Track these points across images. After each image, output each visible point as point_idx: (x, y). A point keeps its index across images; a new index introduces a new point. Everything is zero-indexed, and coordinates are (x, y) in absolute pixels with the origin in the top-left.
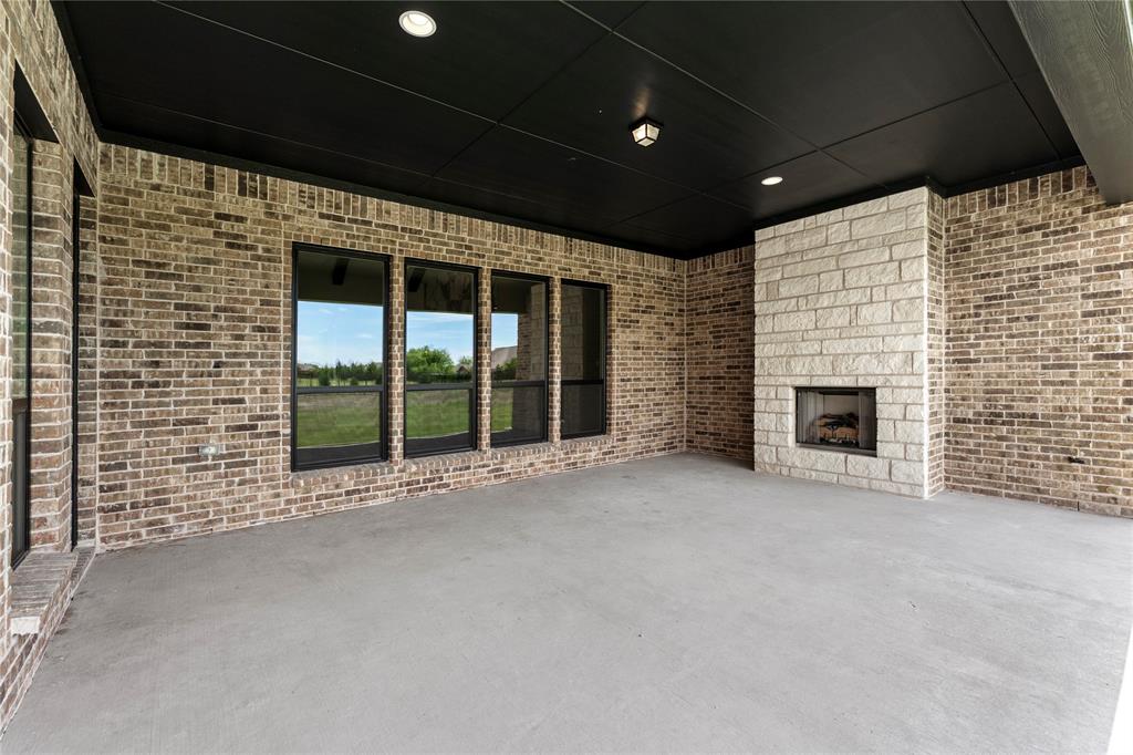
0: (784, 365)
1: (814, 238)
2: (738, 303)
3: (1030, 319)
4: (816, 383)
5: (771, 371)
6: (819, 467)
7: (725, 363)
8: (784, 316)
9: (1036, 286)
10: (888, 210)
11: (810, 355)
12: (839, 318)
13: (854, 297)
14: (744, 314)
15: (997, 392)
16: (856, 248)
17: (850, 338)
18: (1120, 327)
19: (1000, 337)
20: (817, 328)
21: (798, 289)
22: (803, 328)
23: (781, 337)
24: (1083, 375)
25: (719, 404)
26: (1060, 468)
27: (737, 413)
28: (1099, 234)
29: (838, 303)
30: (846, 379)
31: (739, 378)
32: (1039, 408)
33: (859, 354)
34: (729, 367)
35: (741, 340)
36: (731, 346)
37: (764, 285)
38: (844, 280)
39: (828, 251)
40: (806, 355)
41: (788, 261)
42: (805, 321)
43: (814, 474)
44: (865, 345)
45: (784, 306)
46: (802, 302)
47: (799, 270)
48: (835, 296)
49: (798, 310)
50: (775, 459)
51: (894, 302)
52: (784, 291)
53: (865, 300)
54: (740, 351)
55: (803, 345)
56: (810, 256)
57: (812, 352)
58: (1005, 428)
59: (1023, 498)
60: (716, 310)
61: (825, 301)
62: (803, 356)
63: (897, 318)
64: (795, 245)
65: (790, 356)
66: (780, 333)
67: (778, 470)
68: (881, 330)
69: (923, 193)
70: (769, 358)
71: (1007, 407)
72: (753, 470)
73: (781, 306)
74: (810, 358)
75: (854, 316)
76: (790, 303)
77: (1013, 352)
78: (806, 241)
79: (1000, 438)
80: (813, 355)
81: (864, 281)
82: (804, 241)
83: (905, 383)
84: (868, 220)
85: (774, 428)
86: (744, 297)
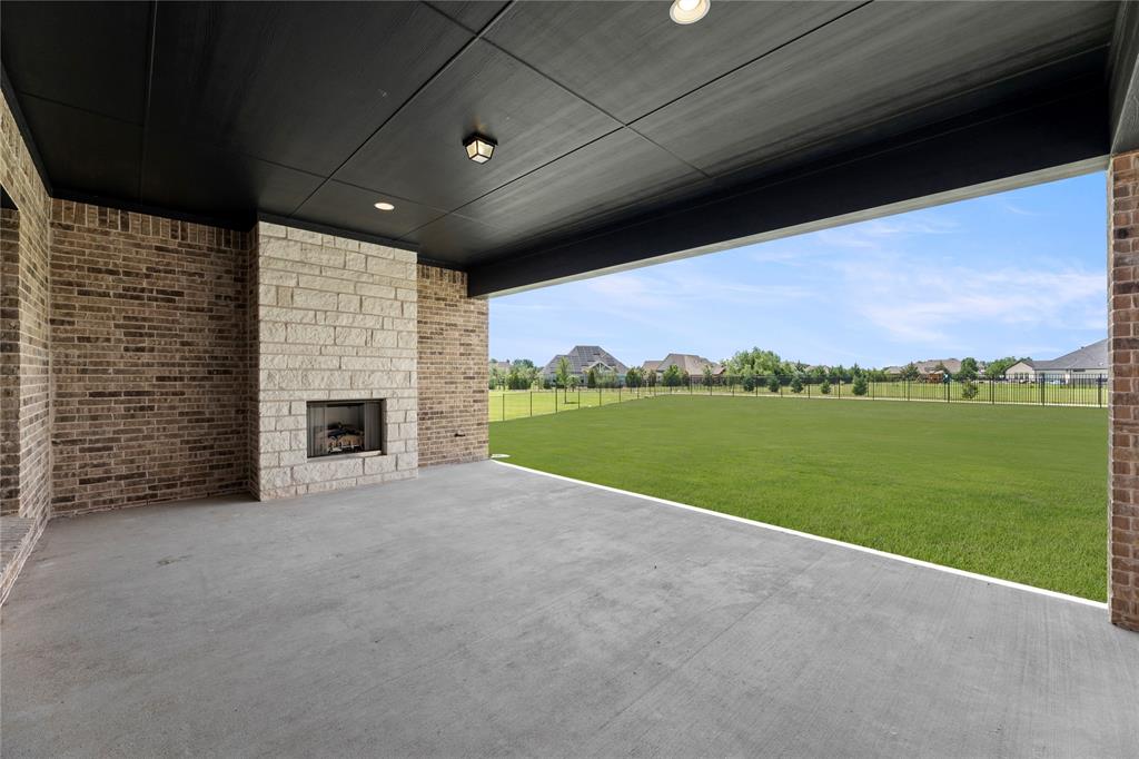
0: (300, 378)
1: (333, 258)
2: (180, 294)
3: (440, 353)
4: (335, 396)
5: (284, 385)
6: (339, 475)
7: (155, 372)
8: (299, 327)
9: (442, 334)
10: (394, 259)
11: (328, 369)
12: (356, 338)
13: (370, 323)
14: (190, 309)
15: (426, 399)
16: (371, 281)
17: (366, 357)
18: (472, 362)
19: (427, 363)
20: (335, 344)
21: (315, 302)
22: (321, 343)
23: (295, 349)
24: (460, 389)
25: (140, 431)
26: (452, 441)
27: (178, 440)
28: (466, 312)
29: (356, 324)
30: (363, 392)
31: (182, 394)
32: (444, 407)
33: (373, 372)
34: (159, 379)
35: (183, 344)
36: (164, 350)
37: (274, 289)
38: (361, 305)
39: (346, 275)
40: (324, 370)
41: (306, 270)
42: (323, 335)
43: (334, 483)
44: (377, 363)
45: (300, 317)
46: (320, 316)
47: (318, 283)
48: (354, 318)
49: (316, 324)
50: (289, 480)
51: (399, 332)
52: (299, 300)
53: (378, 327)
54: (182, 358)
55: (321, 359)
56: (329, 274)
57: (331, 367)
58: (429, 422)
59: (438, 463)
60: (133, 294)
61: (344, 320)
62: (321, 370)
63: (400, 345)
64: (313, 257)
65: (306, 370)
66: (296, 344)
67: (293, 491)
68: (389, 353)
69: (413, 256)
70: (280, 370)
71: (431, 408)
72: (259, 501)
73: (296, 316)
74: (328, 373)
75: (369, 338)
76: (306, 315)
77: (432, 373)
78: (325, 257)
79: (427, 429)
80: (332, 370)
81: (377, 311)
82: (322, 257)
83: (406, 395)
84: (381, 261)
85: (287, 447)
86: (189, 287)
